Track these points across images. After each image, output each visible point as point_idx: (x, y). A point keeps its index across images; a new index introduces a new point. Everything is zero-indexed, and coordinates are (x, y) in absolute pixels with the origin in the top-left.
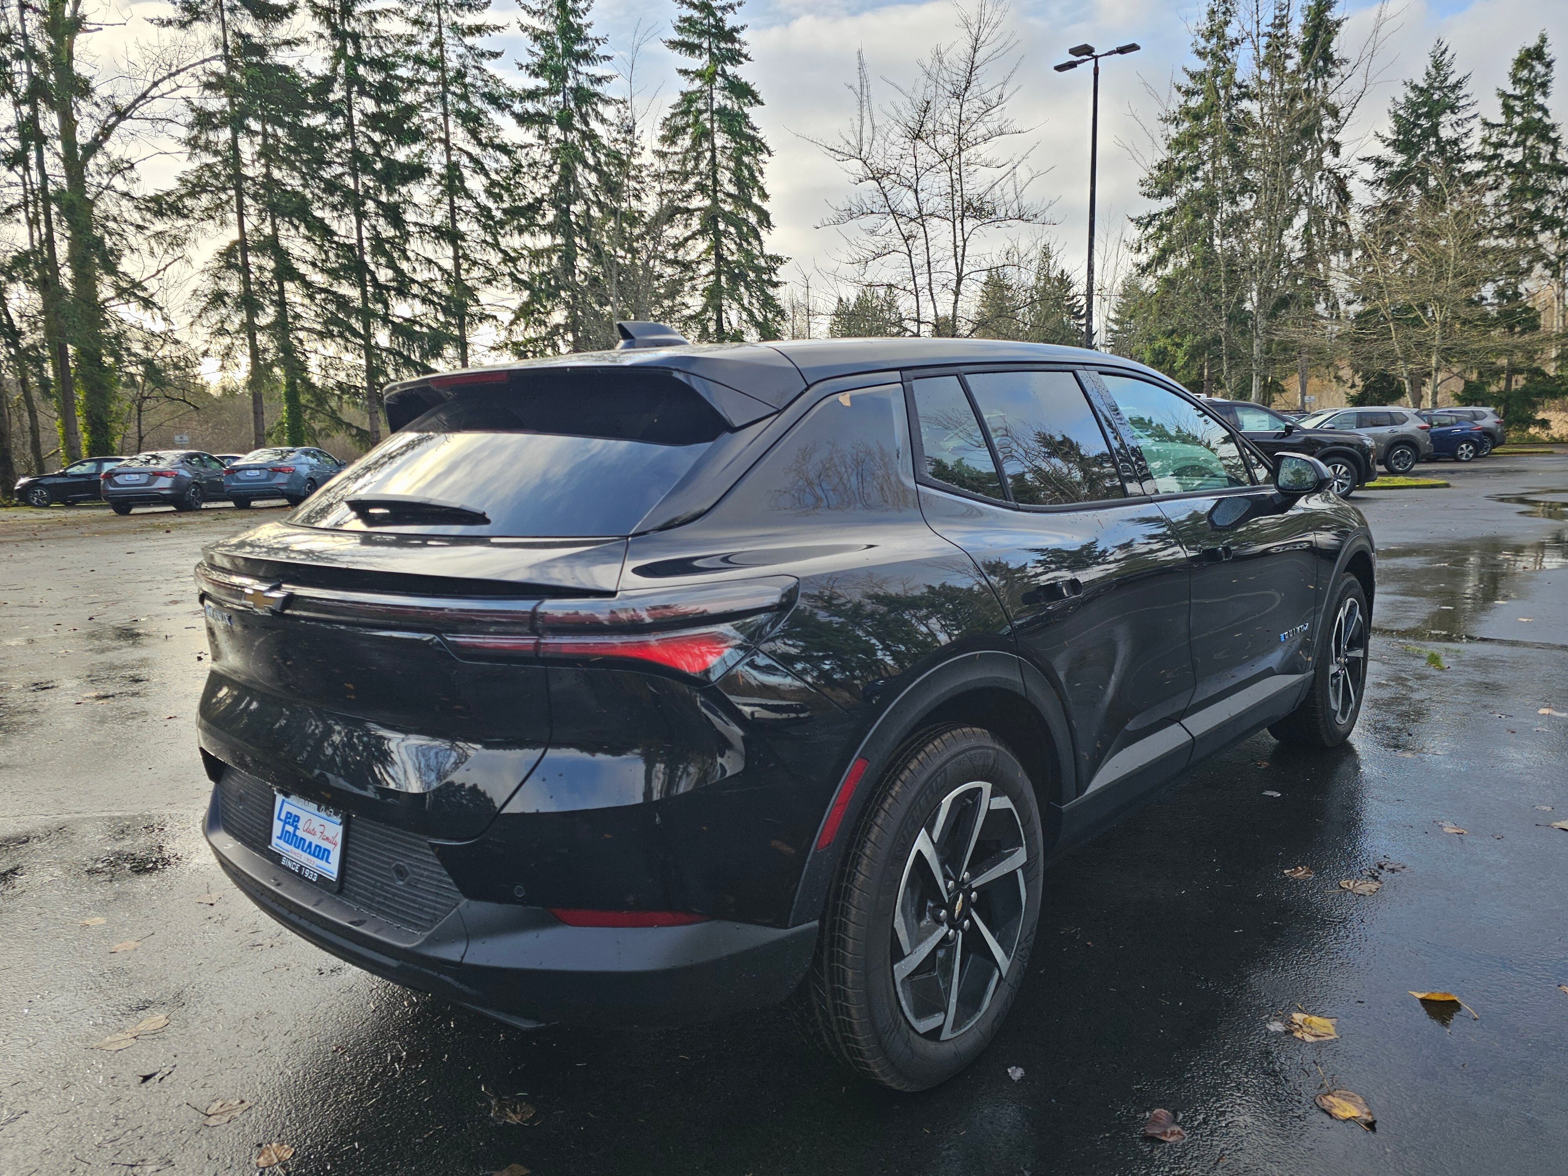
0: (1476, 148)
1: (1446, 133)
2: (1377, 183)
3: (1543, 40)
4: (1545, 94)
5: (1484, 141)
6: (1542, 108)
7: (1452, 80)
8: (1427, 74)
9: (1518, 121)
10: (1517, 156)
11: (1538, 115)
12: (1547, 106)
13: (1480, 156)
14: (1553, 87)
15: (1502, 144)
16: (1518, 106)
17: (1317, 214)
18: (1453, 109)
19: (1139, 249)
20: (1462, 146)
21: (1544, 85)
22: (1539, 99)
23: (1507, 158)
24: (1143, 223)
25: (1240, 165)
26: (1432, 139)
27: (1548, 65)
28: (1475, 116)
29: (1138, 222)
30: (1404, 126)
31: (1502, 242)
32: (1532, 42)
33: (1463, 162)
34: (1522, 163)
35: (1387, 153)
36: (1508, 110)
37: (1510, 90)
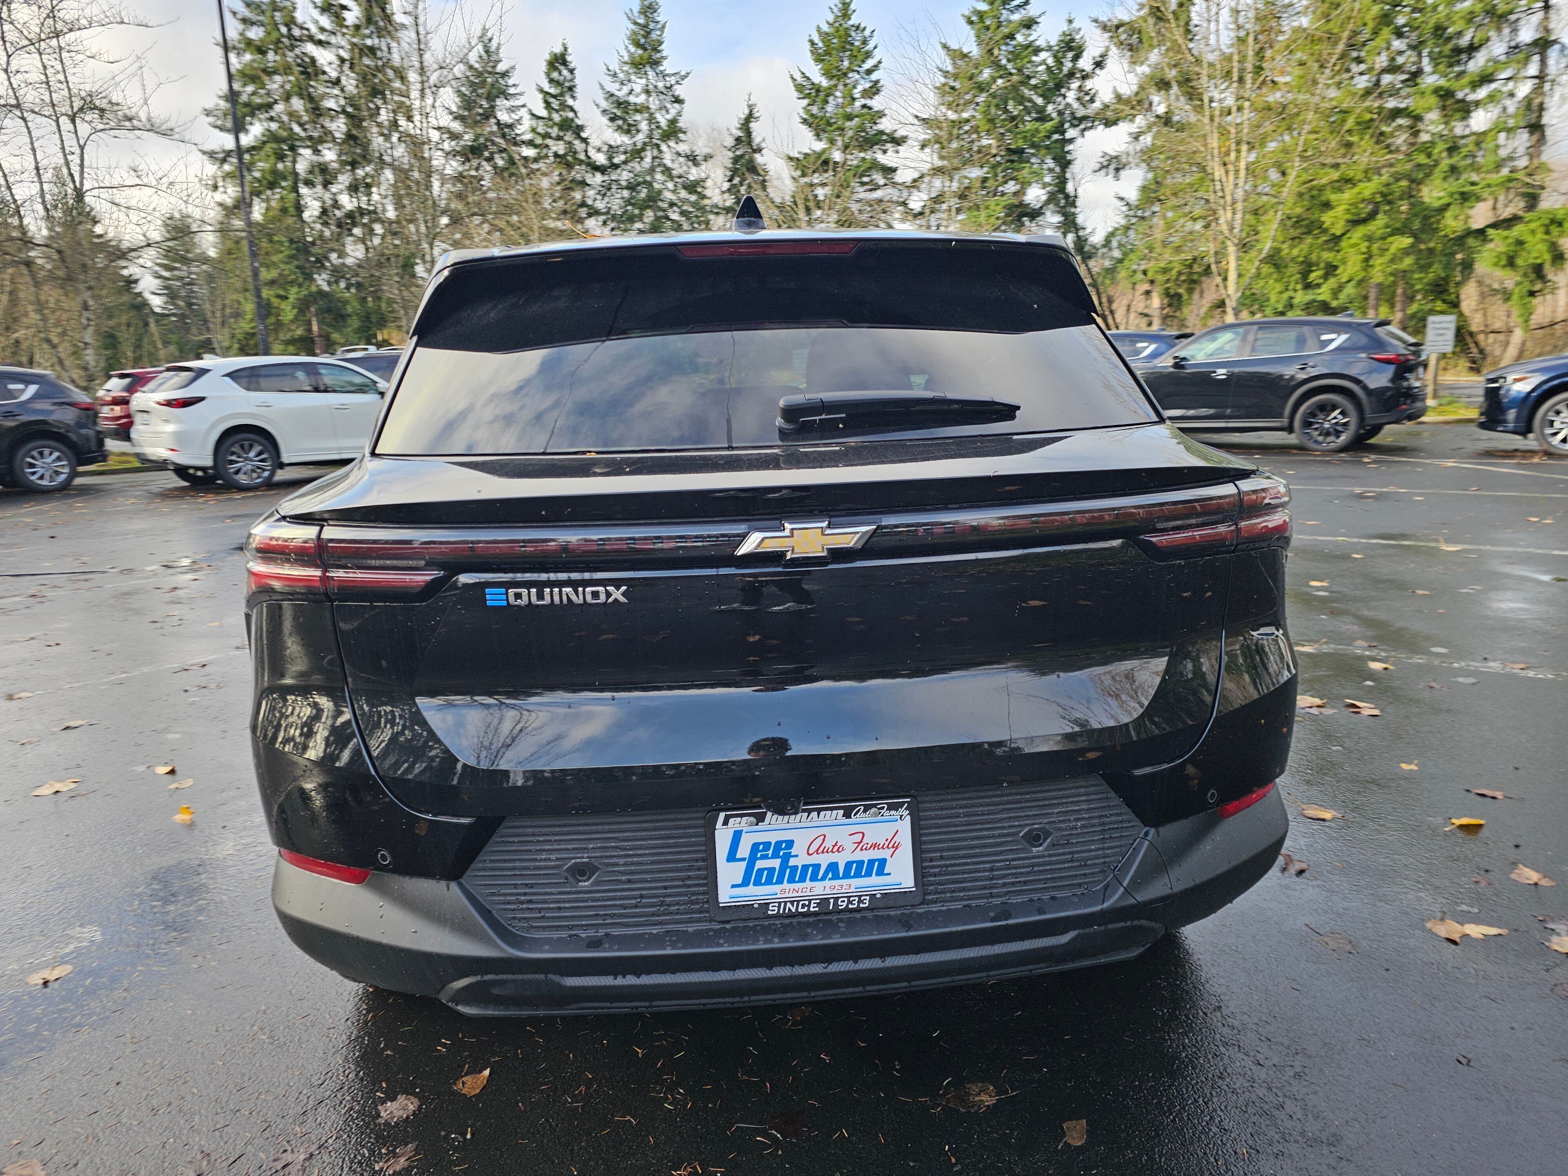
0: (528, 137)
1: (504, 117)
2: (454, 153)
3: (566, 49)
4: (573, 97)
5: (533, 130)
6: (572, 109)
7: (501, 68)
8: (480, 57)
9: (556, 117)
10: (560, 148)
11: (571, 115)
12: (576, 108)
13: (531, 143)
14: (579, 91)
15: (546, 136)
16: (555, 104)
17: (402, 173)
18: (507, 96)
19: (215, 187)
20: (517, 132)
21: (571, 89)
22: (570, 102)
23: (554, 149)
24: (220, 157)
25: (317, 111)
26: (493, 121)
27: (572, 71)
28: (524, 106)
29: (211, 155)
30: (468, 104)
31: (559, 224)
32: (558, 50)
33: (519, 146)
34: (565, 155)
35: (456, 126)
36: (548, 105)
37: (547, 87)
